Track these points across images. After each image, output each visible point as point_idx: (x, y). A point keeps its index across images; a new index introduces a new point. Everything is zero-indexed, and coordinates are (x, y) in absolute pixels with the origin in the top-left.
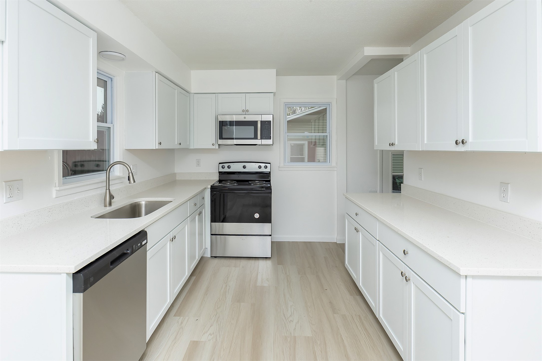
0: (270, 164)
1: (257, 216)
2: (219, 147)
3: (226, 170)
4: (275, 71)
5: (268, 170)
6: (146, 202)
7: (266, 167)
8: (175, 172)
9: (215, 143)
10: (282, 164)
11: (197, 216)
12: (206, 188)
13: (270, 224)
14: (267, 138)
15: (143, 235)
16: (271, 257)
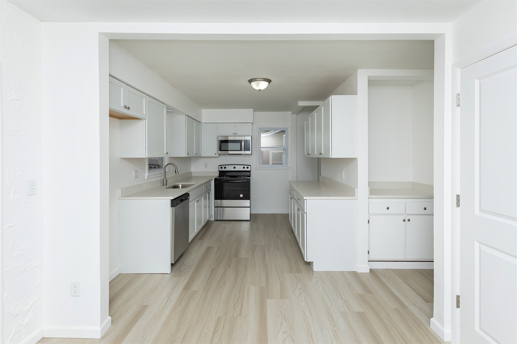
0: (250, 166)
1: (241, 196)
2: (219, 156)
3: (223, 169)
4: (252, 109)
7: (248, 168)
8: (192, 171)
9: (217, 153)
10: (258, 166)
11: (207, 194)
12: (212, 179)
13: (250, 200)
14: (248, 150)
15: (188, 195)
16: (250, 220)
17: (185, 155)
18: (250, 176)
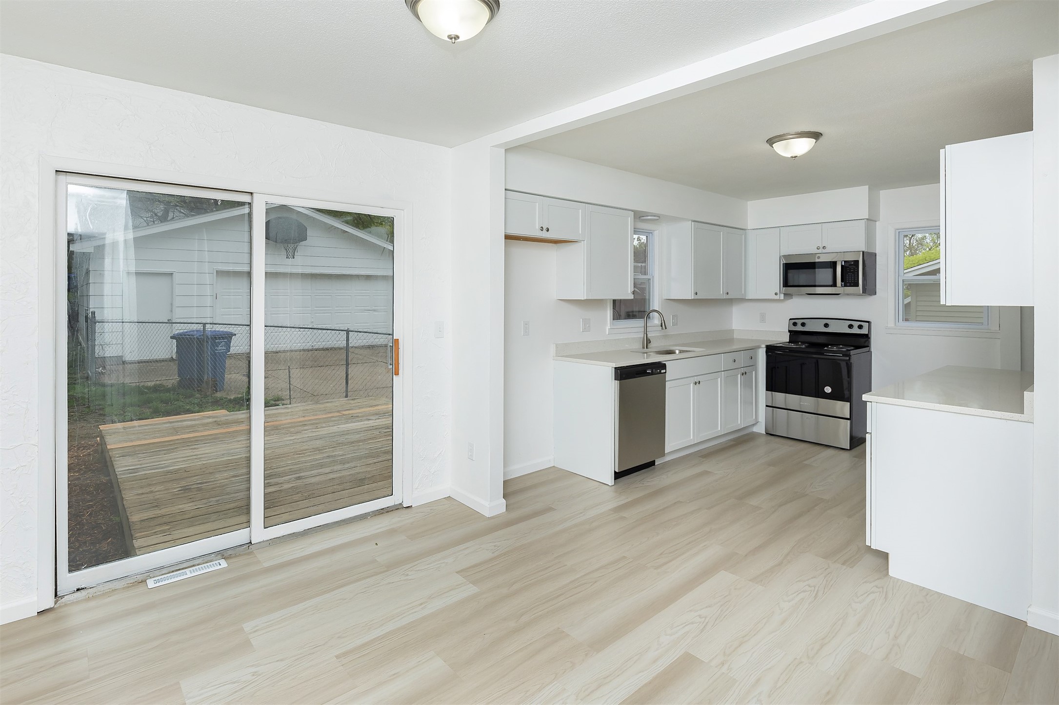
0: (868, 323)
1: (828, 390)
2: (784, 298)
3: (799, 328)
4: (866, 187)
5: (864, 331)
6: (680, 351)
7: (860, 327)
8: (733, 328)
9: (778, 292)
10: (891, 324)
11: (739, 375)
12: (759, 347)
13: (849, 403)
14: (852, 284)
15: (661, 366)
16: (849, 448)
17: (690, 296)
18: (868, 346)
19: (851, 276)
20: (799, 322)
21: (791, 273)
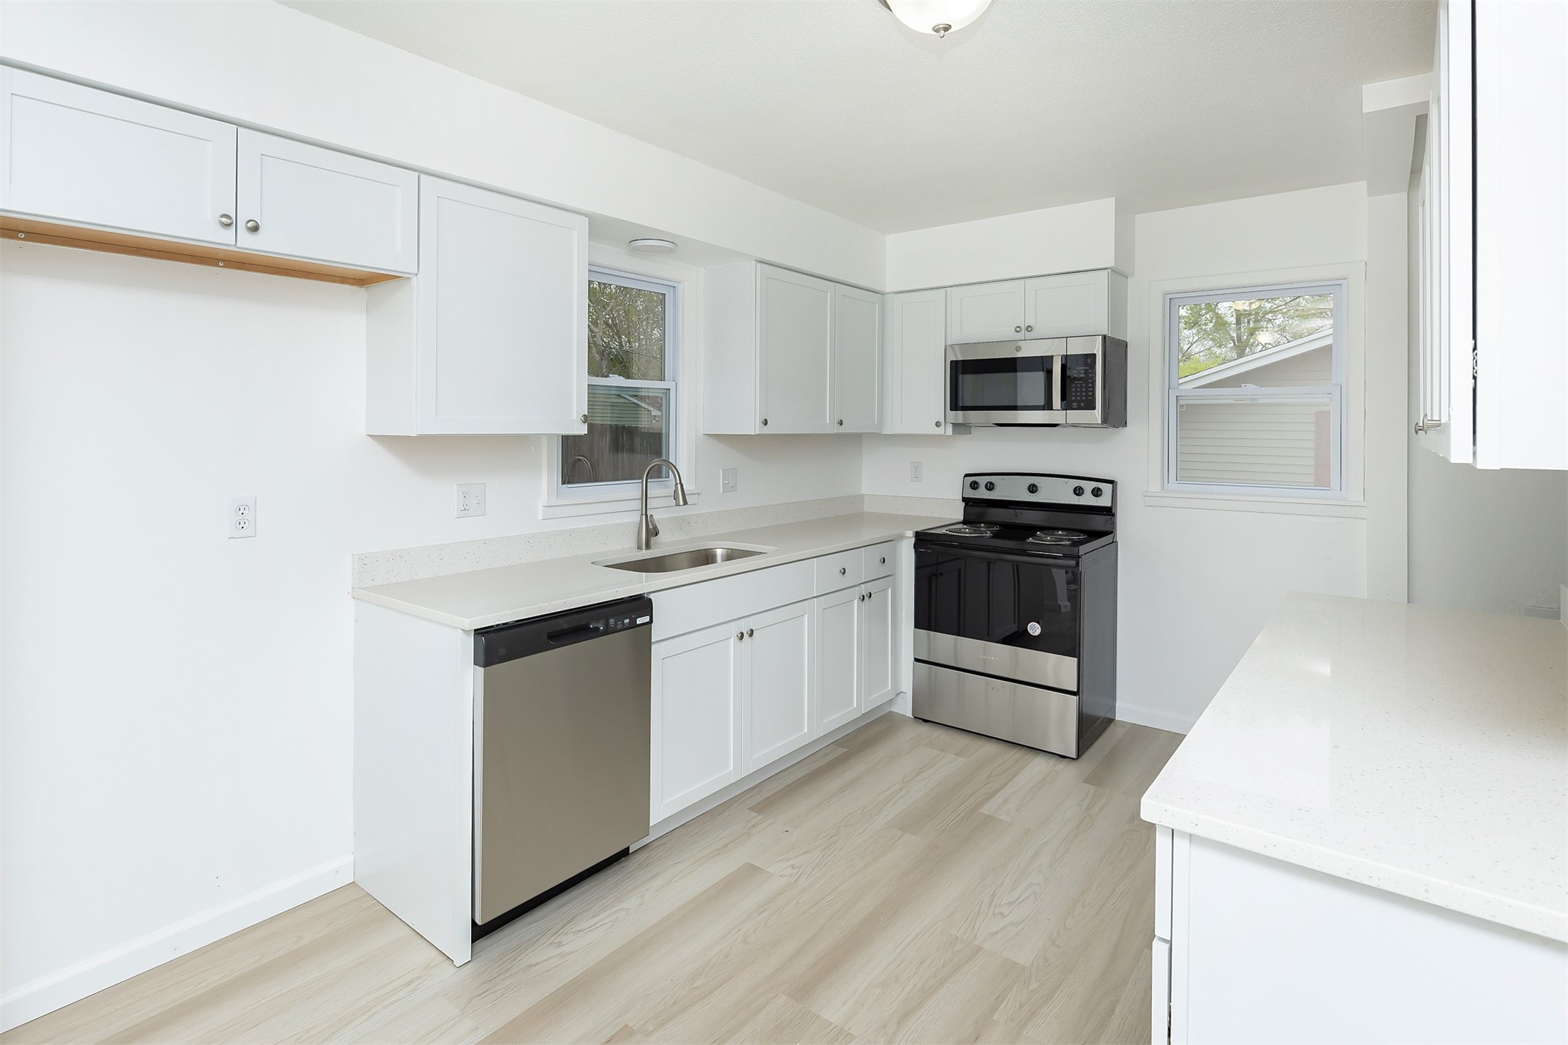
0: (1111, 485)
1: (1035, 629)
2: (954, 432)
3: (982, 494)
4: (1111, 201)
5: (1104, 501)
6: (727, 552)
7: (1097, 492)
8: (863, 491)
9: (942, 420)
10: (1155, 487)
11: (856, 602)
12: (902, 537)
13: (1076, 659)
14: (1082, 405)
15: (641, 604)
16: (1075, 757)
17: (753, 428)
18: (1111, 533)
19: (1081, 387)
20: (983, 481)
21: (967, 380)
